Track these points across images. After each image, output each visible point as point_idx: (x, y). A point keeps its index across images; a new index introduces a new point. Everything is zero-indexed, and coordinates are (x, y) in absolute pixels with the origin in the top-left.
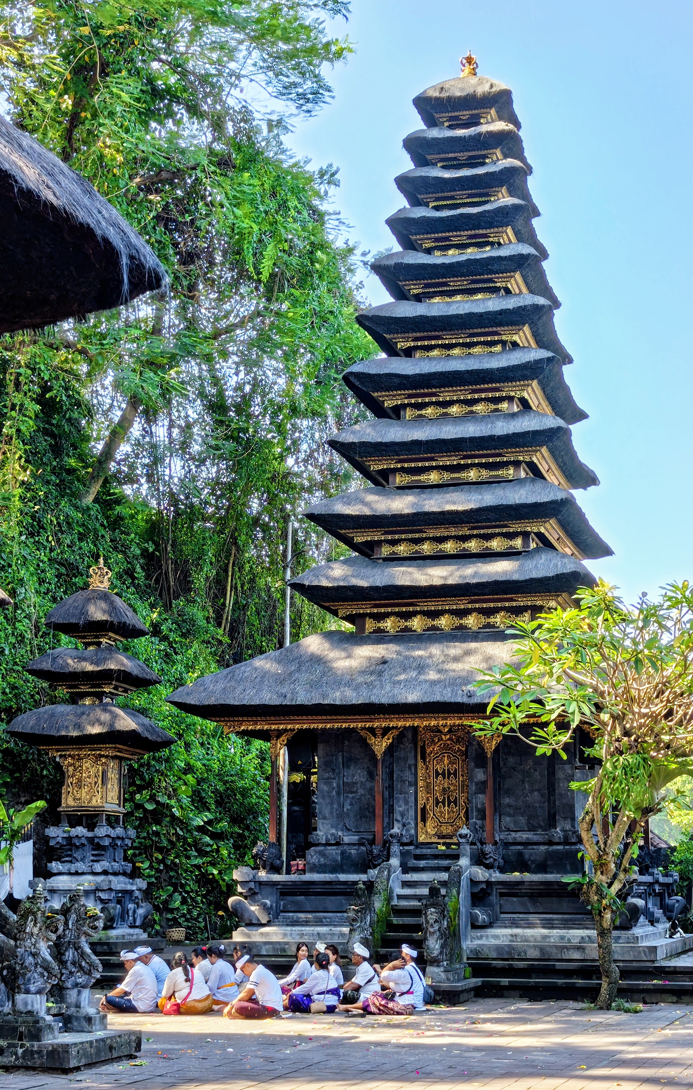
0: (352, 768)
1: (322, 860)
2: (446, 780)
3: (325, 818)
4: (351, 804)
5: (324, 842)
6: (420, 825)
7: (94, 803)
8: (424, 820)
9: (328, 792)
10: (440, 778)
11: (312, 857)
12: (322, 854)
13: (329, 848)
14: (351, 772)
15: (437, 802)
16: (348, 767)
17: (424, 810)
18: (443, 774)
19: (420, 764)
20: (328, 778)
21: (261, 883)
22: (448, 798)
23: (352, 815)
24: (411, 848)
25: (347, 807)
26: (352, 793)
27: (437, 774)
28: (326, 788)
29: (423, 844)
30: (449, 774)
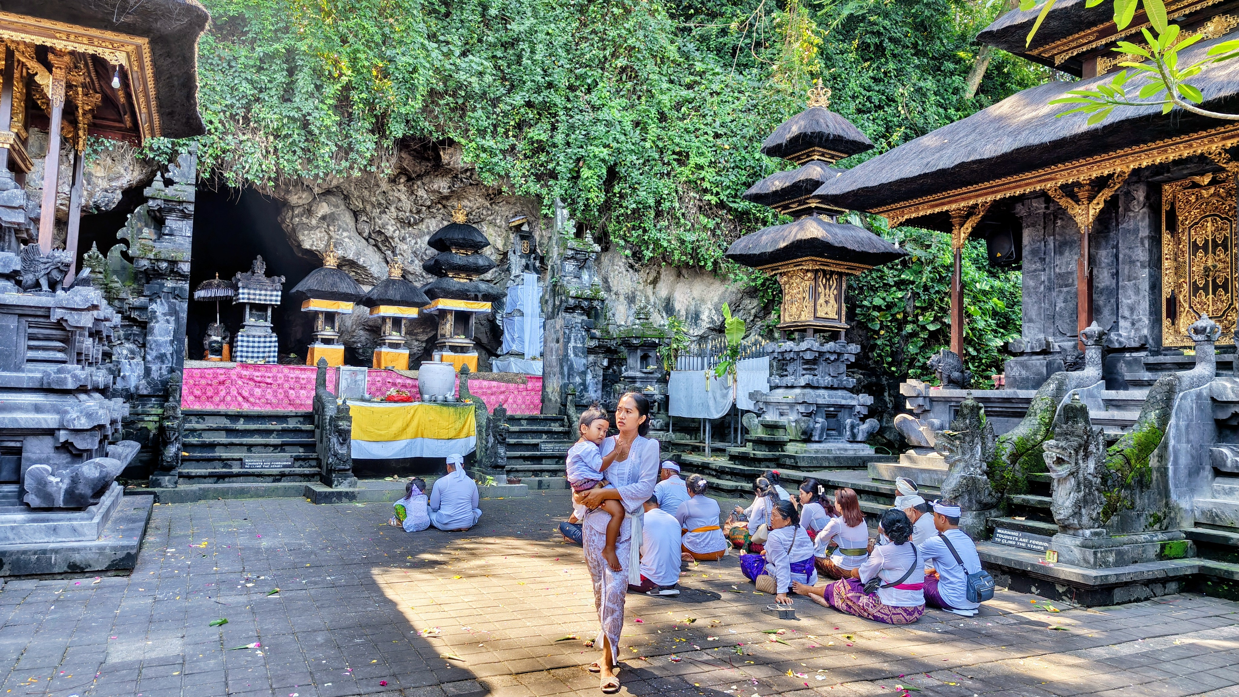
0: (1067, 254)
1: (1024, 372)
2: (1210, 255)
3: (1030, 321)
4: (1065, 301)
5: (1029, 350)
6: (1166, 322)
7: (803, 318)
8: (1173, 314)
9: (1035, 288)
10: (1201, 253)
11: (1012, 369)
12: (1024, 366)
13: (1034, 357)
14: (1064, 260)
15: (1195, 289)
16: (1061, 253)
17: (1172, 302)
18: (1205, 248)
19: (1166, 237)
20: (1035, 271)
21: (932, 400)
22: (1214, 281)
23: (1066, 314)
24: (1143, 354)
25: (1060, 305)
26: (1066, 286)
27: (1195, 248)
28: (1032, 283)
29: (1169, 349)
30: (1215, 245)
